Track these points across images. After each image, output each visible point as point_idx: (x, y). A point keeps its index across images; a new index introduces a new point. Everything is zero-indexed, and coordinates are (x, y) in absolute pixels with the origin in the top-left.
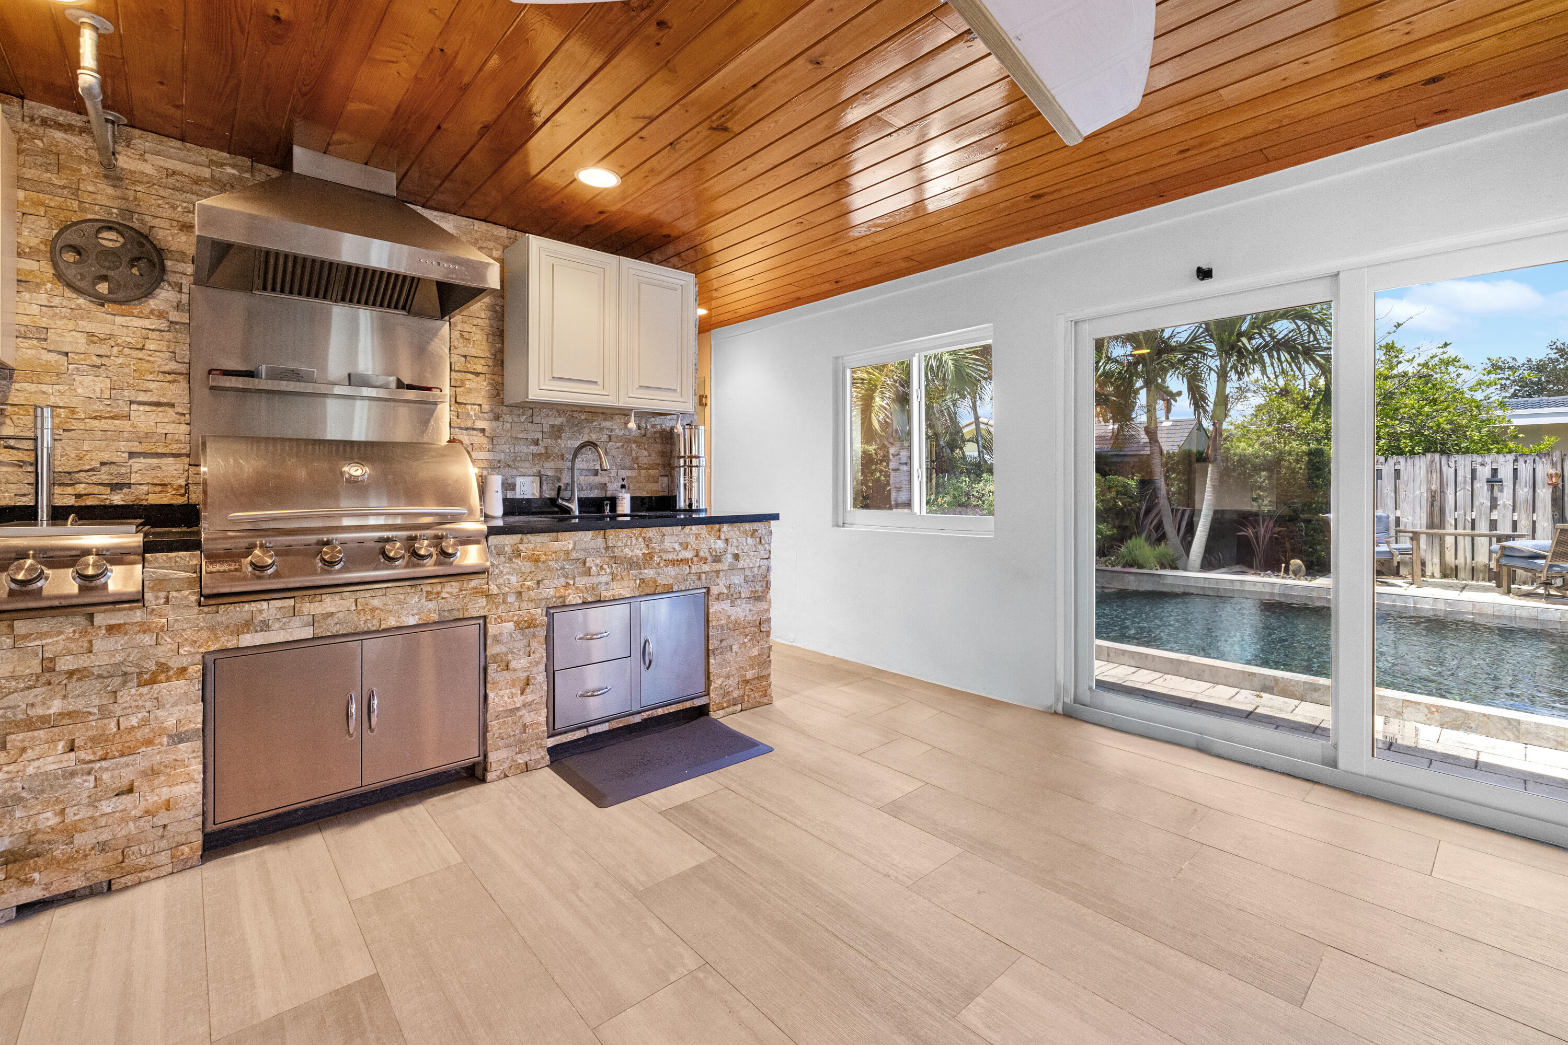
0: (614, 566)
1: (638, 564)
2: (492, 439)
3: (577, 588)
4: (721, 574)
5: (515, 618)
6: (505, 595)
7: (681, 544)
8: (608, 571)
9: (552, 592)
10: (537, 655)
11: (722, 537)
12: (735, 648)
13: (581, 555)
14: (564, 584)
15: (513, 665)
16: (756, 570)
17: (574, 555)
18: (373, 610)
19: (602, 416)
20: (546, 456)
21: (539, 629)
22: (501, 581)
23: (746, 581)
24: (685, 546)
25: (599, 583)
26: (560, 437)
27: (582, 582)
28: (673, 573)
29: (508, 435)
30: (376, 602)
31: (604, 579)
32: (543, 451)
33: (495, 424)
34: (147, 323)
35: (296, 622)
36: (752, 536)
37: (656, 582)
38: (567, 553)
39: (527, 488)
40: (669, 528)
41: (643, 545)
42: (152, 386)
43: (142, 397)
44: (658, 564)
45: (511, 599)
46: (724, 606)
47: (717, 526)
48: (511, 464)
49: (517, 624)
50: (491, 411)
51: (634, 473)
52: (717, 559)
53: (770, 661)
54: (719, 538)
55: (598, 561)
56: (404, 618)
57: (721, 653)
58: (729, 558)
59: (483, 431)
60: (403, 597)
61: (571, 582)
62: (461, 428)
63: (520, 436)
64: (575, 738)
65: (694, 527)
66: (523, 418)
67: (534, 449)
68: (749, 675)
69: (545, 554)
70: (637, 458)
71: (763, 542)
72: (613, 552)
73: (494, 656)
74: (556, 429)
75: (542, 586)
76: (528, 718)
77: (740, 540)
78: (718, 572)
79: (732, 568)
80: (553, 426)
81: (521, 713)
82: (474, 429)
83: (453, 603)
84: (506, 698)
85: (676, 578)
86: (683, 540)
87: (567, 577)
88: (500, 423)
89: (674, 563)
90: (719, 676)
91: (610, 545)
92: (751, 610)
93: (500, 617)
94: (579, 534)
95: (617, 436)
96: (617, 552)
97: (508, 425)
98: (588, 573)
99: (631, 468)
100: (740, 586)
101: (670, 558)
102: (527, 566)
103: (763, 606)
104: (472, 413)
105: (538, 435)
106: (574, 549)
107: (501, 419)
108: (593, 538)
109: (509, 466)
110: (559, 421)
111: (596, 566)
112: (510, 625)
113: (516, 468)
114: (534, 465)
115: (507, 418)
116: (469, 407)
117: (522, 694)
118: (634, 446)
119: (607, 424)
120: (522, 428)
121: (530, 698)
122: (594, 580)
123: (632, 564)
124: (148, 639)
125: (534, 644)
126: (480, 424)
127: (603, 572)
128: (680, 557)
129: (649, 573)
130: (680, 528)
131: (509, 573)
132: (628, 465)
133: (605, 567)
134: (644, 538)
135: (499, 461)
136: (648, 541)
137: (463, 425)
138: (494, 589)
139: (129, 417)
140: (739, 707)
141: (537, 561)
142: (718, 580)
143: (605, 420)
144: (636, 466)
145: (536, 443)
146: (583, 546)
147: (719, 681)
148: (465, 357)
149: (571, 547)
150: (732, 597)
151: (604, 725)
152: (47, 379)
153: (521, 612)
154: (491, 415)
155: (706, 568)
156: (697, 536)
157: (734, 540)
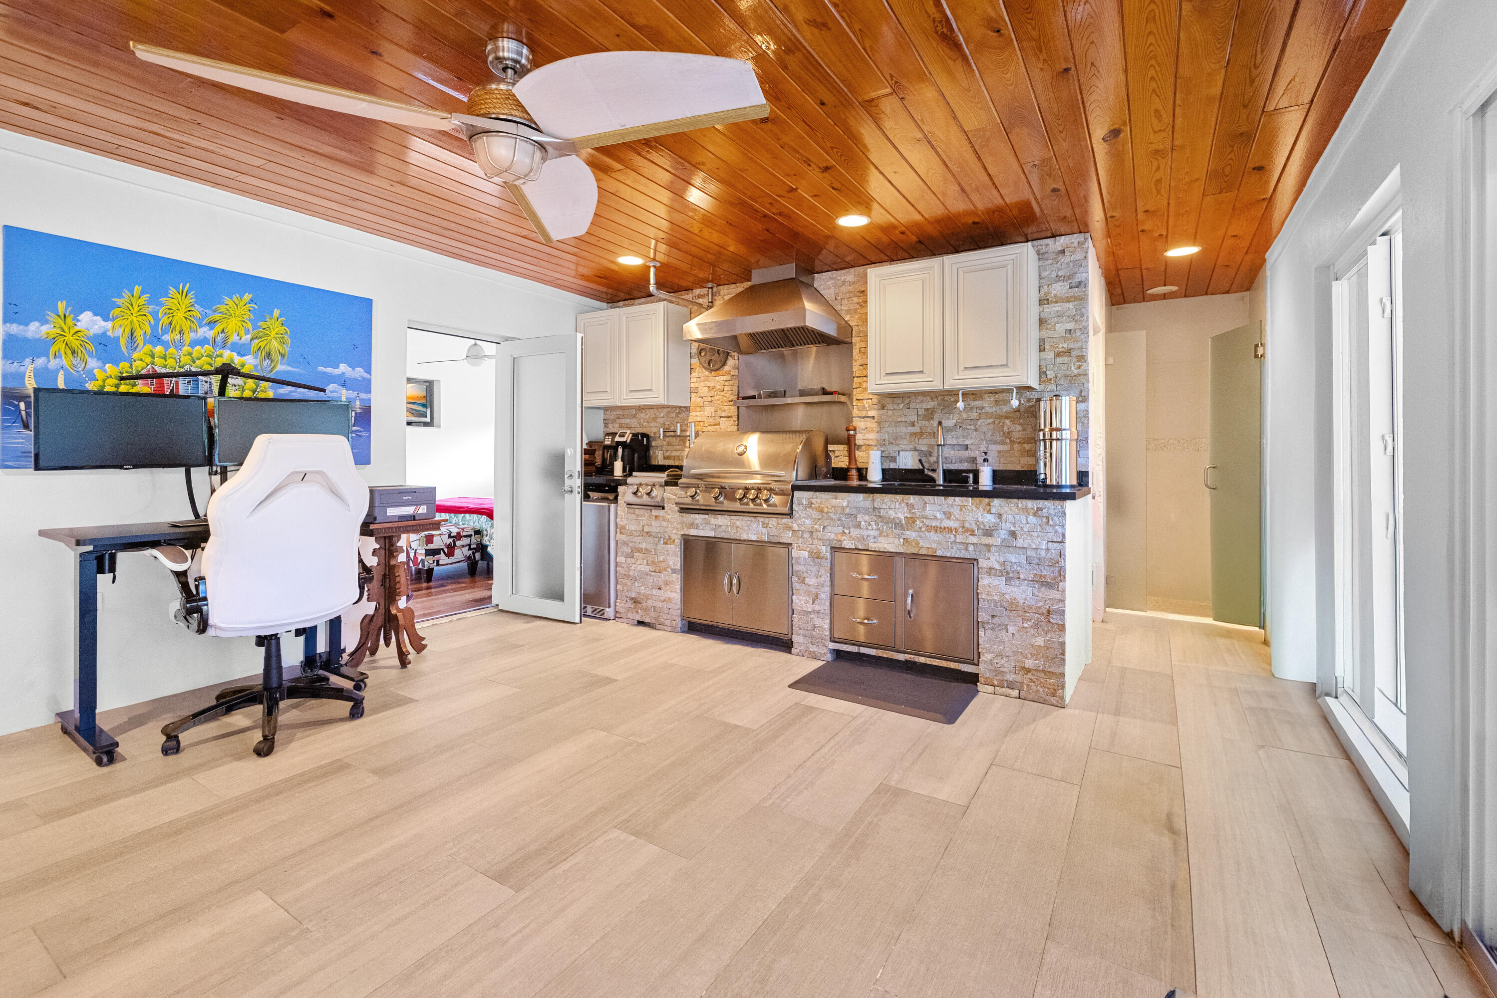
0: (880, 524)
1: (902, 525)
2: (879, 423)
3: (851, 537)
4: (993, 549)
5: (808, 549)
6: (803, 532)
7: (945, 513)
8: (875, 527)
9: (832, 536)
10: (822, 579)
11: (993, 511)
12: (1011, 629)
13: (854, 511)
14: (841, 531)
15: (807, 580)
16: (1043, 553)
17: (848, 511)
18: (737, 527)
19: (971, 397)
20: (920, 435)
21: (824, 560)
22: (799, 522)
23: (1028, 560)
24: (948, 515)
25: (868, 536)
26: (932, 419)
27: (855, 532)
28: (936, 538)
29: (891, 420)
30: (738, 523)
31: (872, 533)
32: (919, 430)
33: (881, 412)
34: (724, 378)
35: (708, 527)
36: (1035, 515)
37: (918, 543)
38: (843, 508)
39: (907, 461)
40: (930, 497)
41: (905, 510)
42: (726, 408)
43: (723, 414)
44: (921, 528)
45: (806, 535)
46: (997, 582)
47: (987, 500)
48: (893, 442)
49: (810, 553)
50: (879, 403)
51: (1007, 447)
52: (988, 533)
53: (1064, 660)
54: (989, 512)
55: (867, 518)
56: (750, 535)
57: (993, 629)
58: (1003, 534)
59: (873, 417)
60: (749, 522)
61: (847, 531)
62: (860, 417)
63: (900, 420)
64: (848, 650)
65: (957, 499)
66: (901, 406)
67: (911, 429)
68: (1029, 663)
69: (827, 507)
70: (1009, 433)
71: (1051, 522)
72: (880, 513)
73: (797, 572)
74: (930, 411)
75: (826, 530)
76: (817, 622)
77: (1017, 517)
78: (988, 546)
79: (1006, 546)
80: (927, 410)
81: (811, 616)
82: (868, 417)
83: (774, 532)
84: (803, 602)
85: (939, 543)
86: (947, 510)
87: (844, 527)
88: (885, 411)
89: (936, 529)
90: (989, 651)
91: (876, 506)
92: (1034, 595)
93: (799, 546)
94: (852, 495)
95: (987, 413)
96: (882, 512)
97: (891, 412)
98: (858, 526)
99: (1002, 443)
100: (1020, 565)
101: (934, 525)
102: (815, 514)
103: (1054, 594)
104: (867, 406)
105: (915, 418)
106: (848, 506)
107: (886, 408)
108: (864, 499)
109: (892, 443)
110: (931, 405)
111: (865, 521)
112: (806, 554)
113: (898, 445)
114: (911, 442)
115: (890, 407)
116: (865, 401)
117: (813, 603)
118: (1007, 422)
119: (977, 403)
120: (901, 413)
121: (817, 608)
122: (865, 533)
123: (898, 525)
124: (665, 524)
125: (822, 571)
126: (871, 413)
127: (870, 528)
128: (944, 525)
129: (911, 534)
130: (943, 498)
131: (804, 518)
132: (999, 439)
133: (873, 523)
134: (907, 504)
135: (884, 440)
136: (910, 506)
137: (860, 415)
138: (796, 527)
139: (719, 424)
140: (1015, 693)
141: (822, 511)
142: (989, 555)
143: (975, 399)
144: (1008, 440)
145: (913, 425)
146: (855, 505)
147: (990, 656)
148: (862, 365)
149: (845, 504)
150: (1009, 575)
151: (871, 650)
152: (698, 409)
153: (812, 546)
154: (879, 406)
155: (974, 540)
156: (962, 507)
157: (1010, 517)
